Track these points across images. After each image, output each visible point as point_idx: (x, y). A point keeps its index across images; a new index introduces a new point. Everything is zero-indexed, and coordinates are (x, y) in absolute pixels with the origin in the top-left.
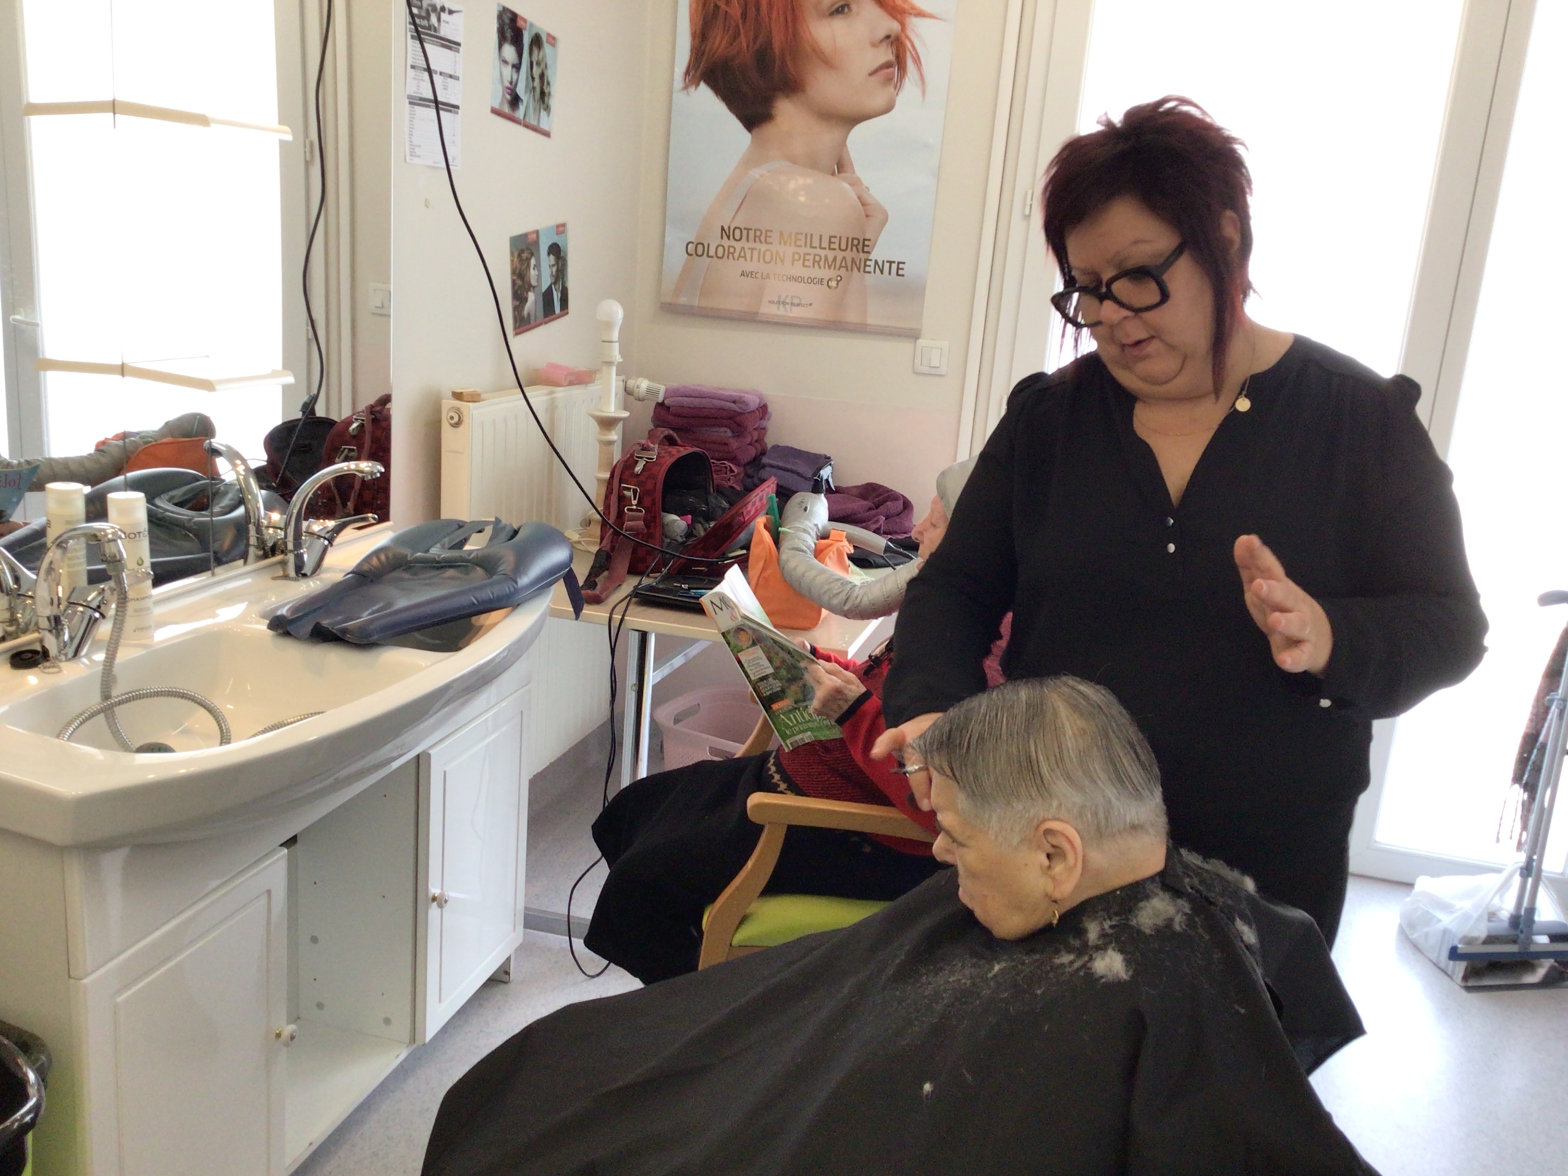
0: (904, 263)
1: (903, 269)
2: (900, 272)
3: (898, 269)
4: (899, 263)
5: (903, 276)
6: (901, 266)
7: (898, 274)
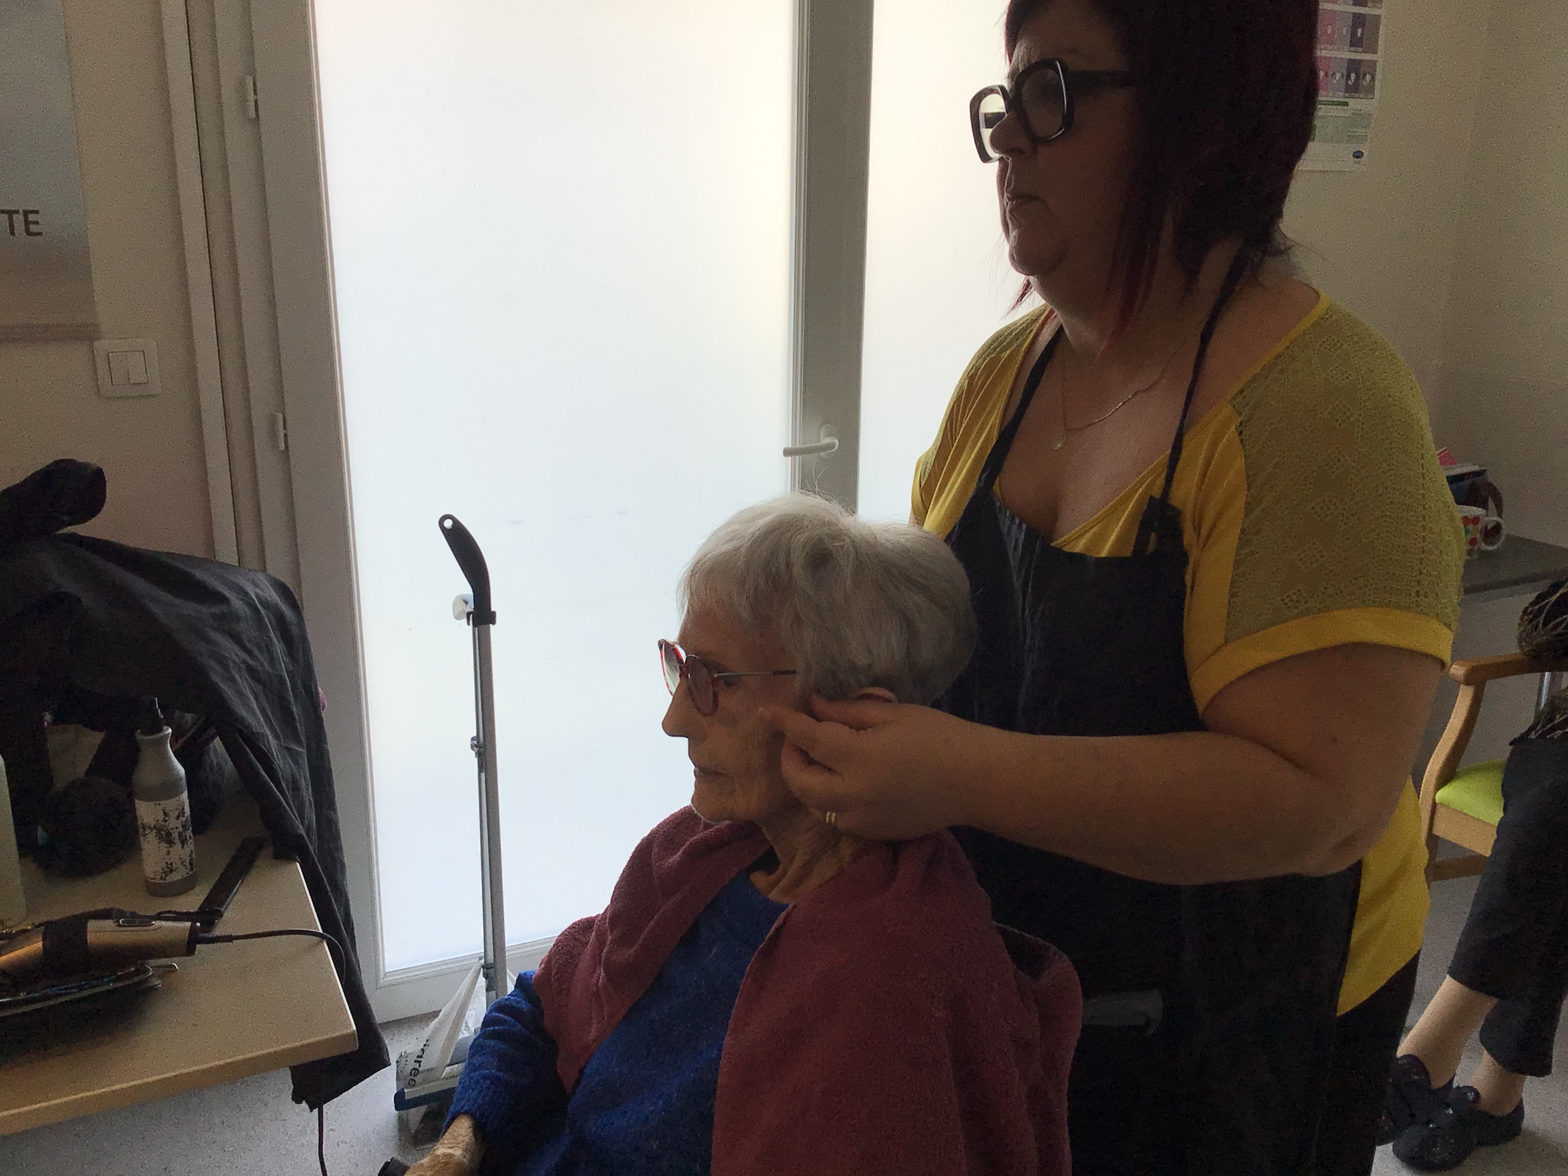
0: (37, 212)
1: (37, 223)
2: (33, 228)
3: (27, 223)
4: (26, 213)
5: (40, 234)
6: (31, 217)
7: (28, 233)
